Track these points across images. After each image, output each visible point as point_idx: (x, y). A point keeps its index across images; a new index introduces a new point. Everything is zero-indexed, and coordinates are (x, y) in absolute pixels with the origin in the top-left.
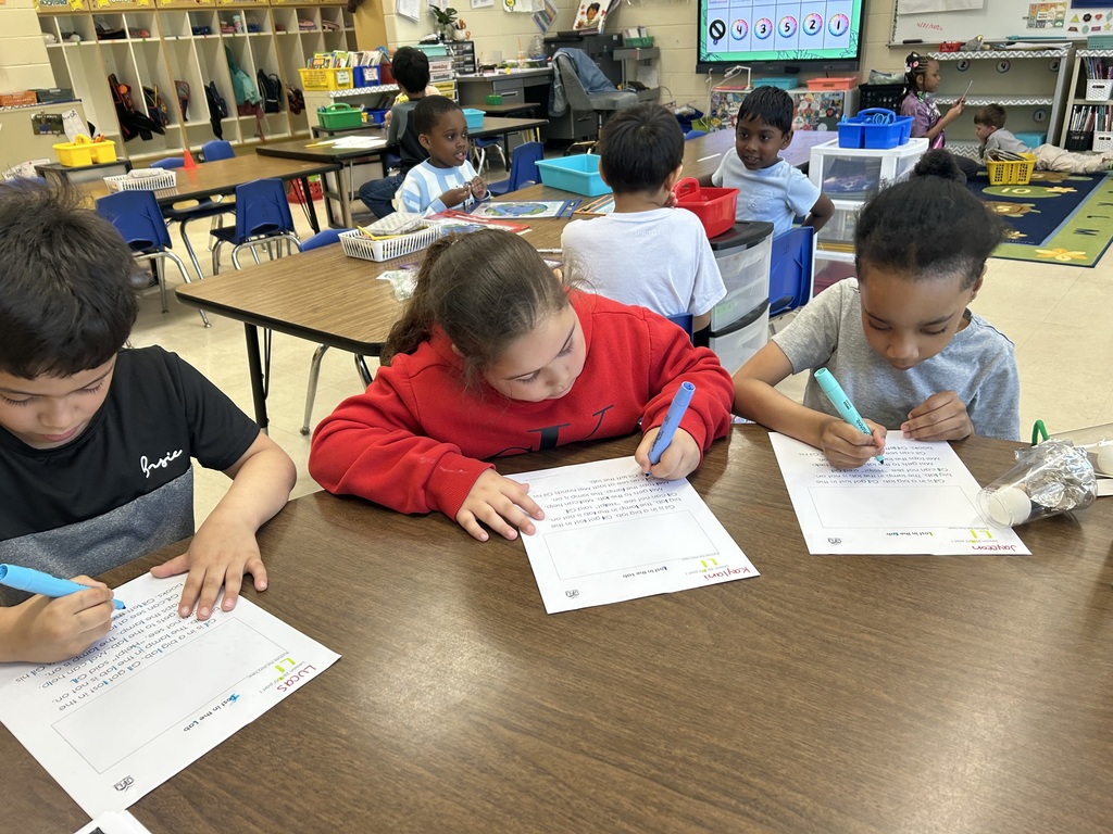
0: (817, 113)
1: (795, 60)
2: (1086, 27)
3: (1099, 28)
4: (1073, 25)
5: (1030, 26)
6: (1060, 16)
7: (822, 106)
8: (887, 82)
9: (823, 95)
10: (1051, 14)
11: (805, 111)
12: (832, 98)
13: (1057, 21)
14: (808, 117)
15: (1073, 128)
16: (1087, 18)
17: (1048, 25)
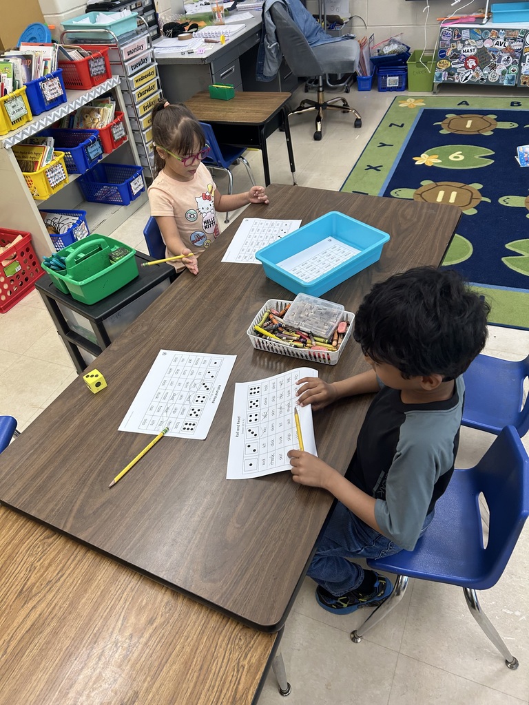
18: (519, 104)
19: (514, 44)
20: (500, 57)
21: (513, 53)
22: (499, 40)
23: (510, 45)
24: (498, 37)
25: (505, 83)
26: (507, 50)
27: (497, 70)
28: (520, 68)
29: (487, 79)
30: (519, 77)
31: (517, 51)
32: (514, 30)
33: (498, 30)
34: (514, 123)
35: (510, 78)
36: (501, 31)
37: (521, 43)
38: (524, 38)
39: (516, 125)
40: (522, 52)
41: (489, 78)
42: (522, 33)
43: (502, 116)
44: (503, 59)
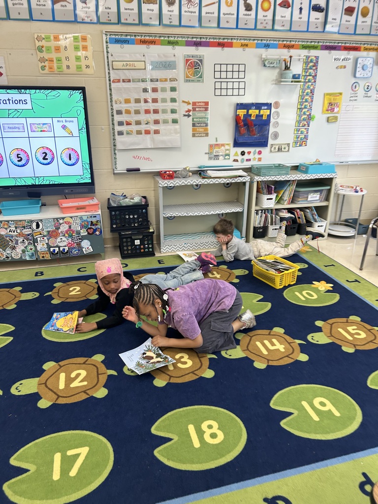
0: (78, 233)
1: (33, 186)
2: (243, 159)
3: (250, 160)
4: (236, 158)
5: (210, 158)
6: (227, 152)
7: (82, 227)
8: (131, 204)
9: (81, 218)
10: (221, 151)
11: (67, 232)
12: (90, 220)
13: (226, 155)
14: (71, 236)
15: (257, 225)
16: (243, 153)
17: (221, 158)
18: (42, 274)
19: (24, 231)
20: (17, 241)
21: (26, 237)
22: (12, 229)
23: (21, 232)
24: (9, 227)
25: (28, 258)
26: (20, 235)
27: (17, 250)
28: (36, 247)
29: (11, 257)
30: (37, 254)
31: (29, 235)
32: (20, 221)
33: (8, 221)
34: (35, 293)
35: (31, 255)
36: (10, 222)
37: (30, 230)
38: (30, 225)
39: (37, 294)
40: (33, 236)
41: (13, 256)
42: (28, 222)
43: (27, 287)
44: (19, 242)
